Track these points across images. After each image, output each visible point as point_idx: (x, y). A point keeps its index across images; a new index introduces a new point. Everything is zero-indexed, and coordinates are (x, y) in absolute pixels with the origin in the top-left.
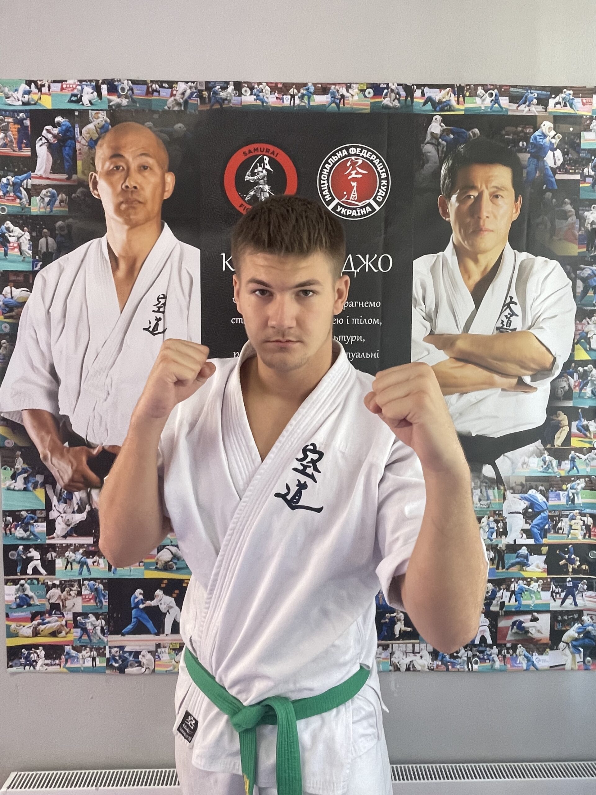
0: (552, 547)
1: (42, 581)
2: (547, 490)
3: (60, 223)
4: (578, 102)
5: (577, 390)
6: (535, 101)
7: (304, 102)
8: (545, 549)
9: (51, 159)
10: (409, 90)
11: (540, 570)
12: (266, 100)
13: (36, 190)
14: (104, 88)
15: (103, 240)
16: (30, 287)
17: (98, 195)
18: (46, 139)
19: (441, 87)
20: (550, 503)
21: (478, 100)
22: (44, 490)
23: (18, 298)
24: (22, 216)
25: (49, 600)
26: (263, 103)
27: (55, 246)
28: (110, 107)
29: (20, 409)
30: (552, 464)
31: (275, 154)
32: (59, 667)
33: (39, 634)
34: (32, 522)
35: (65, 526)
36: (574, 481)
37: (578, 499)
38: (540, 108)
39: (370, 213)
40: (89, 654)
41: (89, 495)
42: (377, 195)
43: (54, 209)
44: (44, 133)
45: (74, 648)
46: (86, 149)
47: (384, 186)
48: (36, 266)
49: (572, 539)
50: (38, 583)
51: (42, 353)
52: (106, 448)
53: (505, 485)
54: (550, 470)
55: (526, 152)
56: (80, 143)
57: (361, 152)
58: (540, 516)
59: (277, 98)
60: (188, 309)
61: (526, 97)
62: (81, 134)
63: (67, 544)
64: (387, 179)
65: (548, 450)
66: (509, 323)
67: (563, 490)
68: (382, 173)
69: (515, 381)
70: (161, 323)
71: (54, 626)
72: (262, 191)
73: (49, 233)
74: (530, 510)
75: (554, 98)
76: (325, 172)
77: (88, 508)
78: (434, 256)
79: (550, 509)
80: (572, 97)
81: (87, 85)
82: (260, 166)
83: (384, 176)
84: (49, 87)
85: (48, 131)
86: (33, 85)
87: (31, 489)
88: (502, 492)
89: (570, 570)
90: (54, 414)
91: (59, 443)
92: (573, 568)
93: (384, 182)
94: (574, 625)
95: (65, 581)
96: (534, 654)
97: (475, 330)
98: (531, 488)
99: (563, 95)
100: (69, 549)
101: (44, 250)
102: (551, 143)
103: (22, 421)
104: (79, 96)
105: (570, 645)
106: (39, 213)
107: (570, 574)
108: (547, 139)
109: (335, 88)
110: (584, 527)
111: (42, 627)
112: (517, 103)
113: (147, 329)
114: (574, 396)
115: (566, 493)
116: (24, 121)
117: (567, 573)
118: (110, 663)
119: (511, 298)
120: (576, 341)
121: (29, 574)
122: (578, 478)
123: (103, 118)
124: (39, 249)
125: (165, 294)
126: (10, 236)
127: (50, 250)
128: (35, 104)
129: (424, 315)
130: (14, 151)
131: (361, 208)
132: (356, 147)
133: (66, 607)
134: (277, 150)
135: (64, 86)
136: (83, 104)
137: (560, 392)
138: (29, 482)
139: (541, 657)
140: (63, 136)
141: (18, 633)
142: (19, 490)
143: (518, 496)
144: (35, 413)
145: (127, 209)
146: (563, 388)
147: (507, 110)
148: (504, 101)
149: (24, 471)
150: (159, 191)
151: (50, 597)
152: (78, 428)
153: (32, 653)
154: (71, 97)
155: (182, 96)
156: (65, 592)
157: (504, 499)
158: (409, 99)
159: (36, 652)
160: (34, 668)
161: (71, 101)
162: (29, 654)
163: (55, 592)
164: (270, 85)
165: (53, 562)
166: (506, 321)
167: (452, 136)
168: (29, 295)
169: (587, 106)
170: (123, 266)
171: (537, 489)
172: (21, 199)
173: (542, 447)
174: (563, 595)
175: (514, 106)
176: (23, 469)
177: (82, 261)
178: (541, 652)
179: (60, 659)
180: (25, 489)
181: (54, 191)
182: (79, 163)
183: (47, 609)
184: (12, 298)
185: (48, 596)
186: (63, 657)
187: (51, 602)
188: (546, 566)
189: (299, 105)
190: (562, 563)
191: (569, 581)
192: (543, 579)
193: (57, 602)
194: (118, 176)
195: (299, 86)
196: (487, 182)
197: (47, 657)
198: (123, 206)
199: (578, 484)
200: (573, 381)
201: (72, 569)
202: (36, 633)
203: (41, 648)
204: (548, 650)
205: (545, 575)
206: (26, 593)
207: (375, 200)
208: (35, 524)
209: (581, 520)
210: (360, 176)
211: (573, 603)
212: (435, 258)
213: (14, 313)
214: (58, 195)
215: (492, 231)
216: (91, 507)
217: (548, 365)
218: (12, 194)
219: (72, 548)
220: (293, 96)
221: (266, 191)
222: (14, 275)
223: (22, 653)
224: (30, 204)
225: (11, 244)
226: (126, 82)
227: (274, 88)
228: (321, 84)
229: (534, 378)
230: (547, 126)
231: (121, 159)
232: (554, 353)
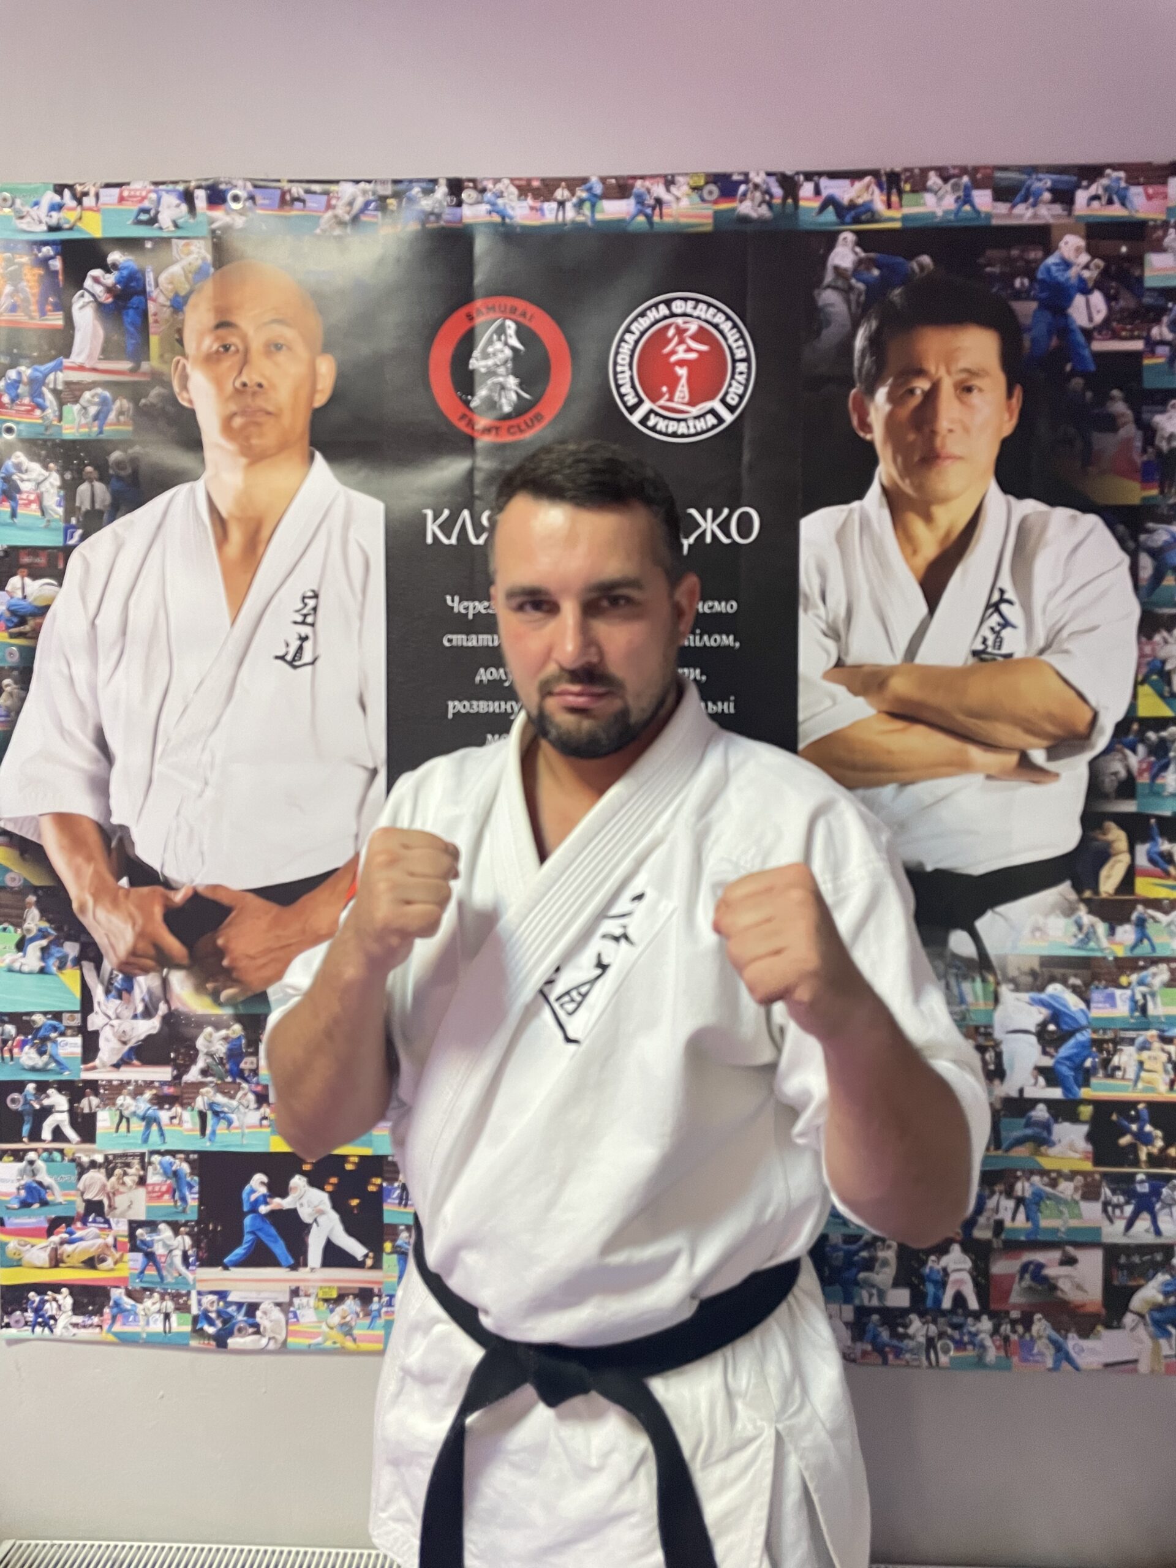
0: (1103, 1108)
1: (70, 1156)
2: (1087, 985)
3: (116, 455)
4: (1137, 194)
5: (1144, 779)
6: (1047, 196)
7: (584, 215)
8: (1086, 1111)
9: (101, 333)
10: (789, 184)
11: (1077, 1156)
12: (510, 212)
13: (72, 391)
14: (201, 197)
15: (199, 486)
16: (59, 577)
17: (190, 401)
18: (93, 295)
19: (854, 175)
20: (1095, 1013)
21: (929, 199)
22: (78, 972)
23: (35, 599)
24: (45, 441)
25: (82, 1194)
26: (503, 218)
27: (108, 499)
28: (213, 232)
29: (35, 812)
30: (1095, 932)
31: (528, 316)
32: (98, 1330)
33: (63, 1262)
34: (53, 1035)
35: (118, 1045)
36: (1144, 968)
37: (1155, 1004)
38: (1058, 209)
39: (714, 427)
40: (157, 1306)
41: (165, 982)
42: (727, 393)
43: (106, 428)
44: (88, 283)
45: (129, 1294)
46: (167, 312)
47: (741, 373)
48: (72, 537)
49: (1145, 1090)
50: (63, 1159)
51: (81, 705)
52: (200, 889)
53: (999, 972)
54: (1092, 944)
55: (1028, 298)
56: (154, 300)
57: (695, 308)
58: (1072, 1042)
59: (532, 208)
60: (361, 617)
61: (1028, 189)
62: (157, 285)
63: (122, 1081)
64: (746, 360)
65: (1087, 902)
66: (999, 642)
67: (1120, 987)
68: (738, 348)
69: (1013, 759)
70: (307, 645)
71: (93, 1245)
72: (503, 387)
73: (96, 475)
74: (1052, 1027)
75: (1087, 187)
76: (626, 349)
77: (163, 1008)
78: (843, 511)
79: (1095, 1024)
80: (1123, 184)
81: (168, 192)
82: (499, 339)
83: (740, 354)
84: (97, 196)
85: (96, 280)
86: (67, 192)
87: (54, 969)
88: (992, 988)
89: (1143, 1156)
90: (101, 821)
91: (109, 878)
92: (1149, 1155)
93: (742, 367)
94: (1154, 1275)
95: (115, 1156)
96: (1070, 1335)
97: (926, 656)
98: (1052, 979)
99: (1104, 181)
100: (125, 1091)
101: (87, 506)
102: (1081, 280)
103: (40, 836)
104: (152, 213)
105: (1147, 1317)
106: (77, 437)
107: (1143, 1165)
108: (1073, 272)
109: (643, 186)
110: (1170, 1066)
111: (68, 1248)
112: (1011, 202)
113: (282, 658)
114: (1139, 790)
115: (1128, 992)
116: (51, 262)
117: (1136, 1163)
118: (199, 1326)
119: (1002, 592)
120: (1140, 678)
121: (44, 1141)
122: (1155, 961)
123: (199, 252)
124: (77, 504)
125: (315, 588)
126: (22, 480)
127: (97, 506)
128: (71, 229)
129: (823, 626)
130: (32, 318)
131: (697, 418)
132: (685, 299)
133: (115, 1208)
134: (532, 309)
135: (126, 194)
136: (161, 228)
137: (1109, 784)
138: (50, 955)
139: (1087, 1344)
140: (123, 290)
141: (20, 1260)
142: (30, 973)
143: (1026, 996)
144: (65, 821)
145: (244, 427)
146: (1115, 774)
147: (989, 216)
148: (983, 199)
149: (42, 934)
150: (304, 394)
151: (85, 1188)
152: (146, 851)
153: (47, 1301)
154: (138, 215)
155: (348, 208)
156: (113, 1179)
157: (996, 1000)
158: (790, 201)
159: (55, 1300)
160: (51, 1331)
161: (139, 222)
162: (43, 1302)
163: (96, 1177)
164: (517, 182)
165: (92, 1117)
166: (991, 638)
167: (876, 272)
168: (57, 593)
169: (1156, 202)
170: (236, 536)
171: (1064, 982)
172: (43, 408)
173: (1073, 896)
174: (1129, 1210)
175: (1002, 208)
176: (40, 930)
177: (159, 527)
178: (1086, 1333)
179: (102, 1315)
180: (42, 971)
181: (107, 394)
182: (154, 340)
183: (78, 1213)
184: (25, 597)
185: (81, 1186)
186: (107, 1310)
187: (87, 1196)
188: (1089, 1148)
189: (573, 222)
190: (1125, 1140)
191: (1142, 1182)
192: (1084, 1174)
193: (97, 1198)
194: (228, 363)
195: (573, 184)
196: (949, 359)
197: (77, 1309)
198: (238, 422)
199: (1154, 975)
200: (1135, 760)
201: (128, 1130)
202: (56, 1261)
203: (65, 1290)
204: (1100, 1328)
205: (1088, 1166)
206: (38, 1178)
207: (723, 401)
208: (60, 1039)
209: (1163, 1050)
210: (693, 356)
211: (1152, 1229)
212: (844, 515)
213: (27, 628)
214: (114, 401)
215: (960, 458)
216: (169, 1008)
217: (1082, 727)
218: (27, 400)
220: (562, 204)
221: (510, 390)
222: (29, 554)
223: (28, 1299)
224: (60, 418)
225: (24, 496)
226: (240, 183)
227: (525, 189)
228: (616, 178)
229: (1053, 753)
230: (1071, 245)
231: (231, 330)
232: (1093, 701)
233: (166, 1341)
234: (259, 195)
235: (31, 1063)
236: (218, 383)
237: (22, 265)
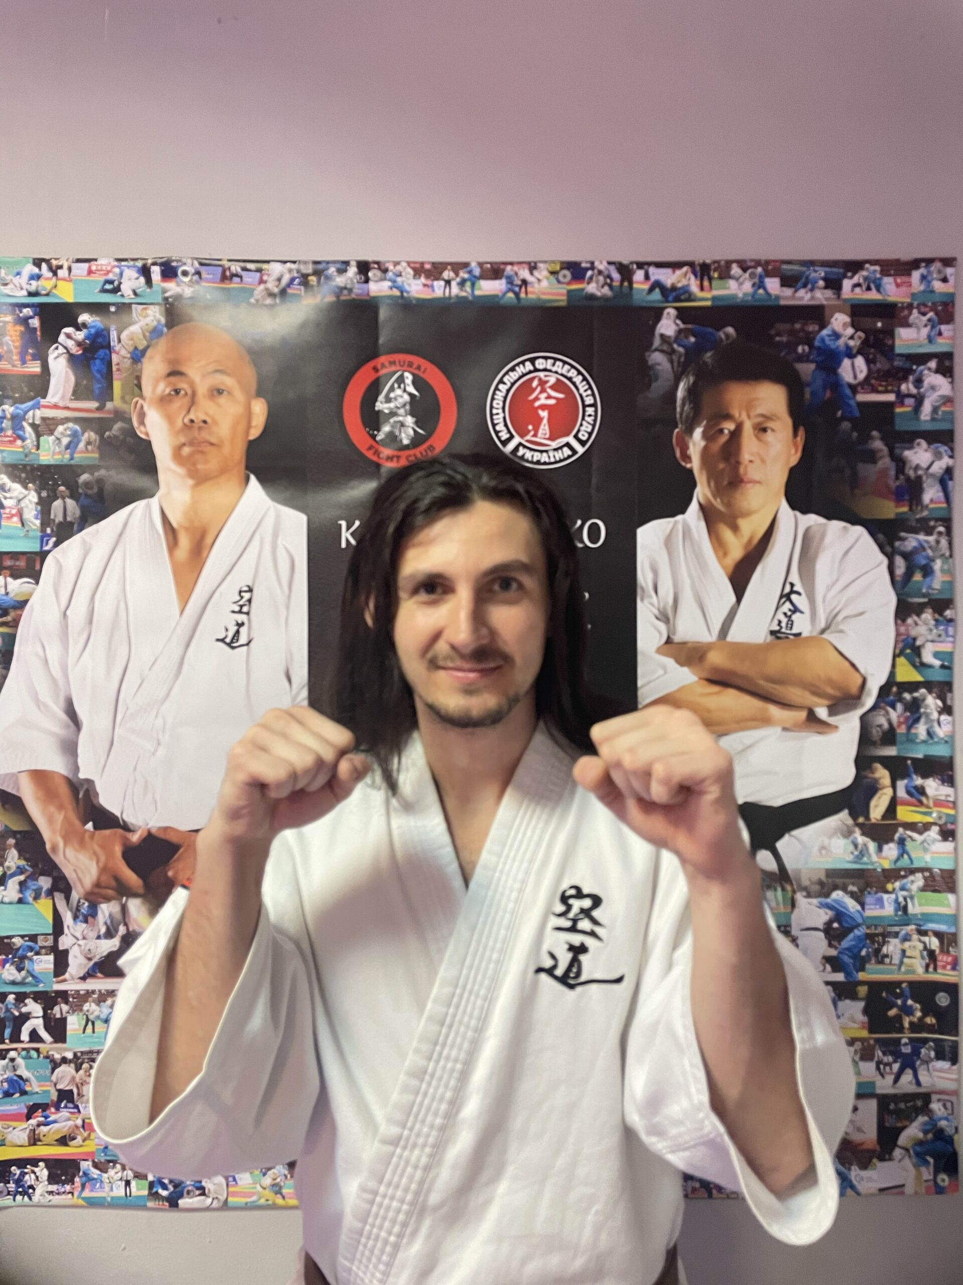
0: (875, 987)
1: (45, 1054)
2: (862, 891)
3: (85, 477)
4: (888, 283)
5: (902, 730)
6: (821, 283)
7: (466, 291)
8: (863, 990)
9: (72, 379)
10: (625, 271)
11: (856, 1026)
12: (407, 288)
13: (47, 425)
14: (156, 272)
15: (154, 502)
16: (36, 577)
17: (147, 434)
18: (65, 348)
19: (675, 266)
20: (868, 913)
21: (732, 284)
22: (51, 902)
23: (16, 595)
24: (25, 466)
25: (55, 1085)
26: (402, 292)
27: (78, 513)
28: (166, 299)
29: (15, 770)
30: (867, 849)
31: (423, 369)
32: (70, 1196)
33: (40, 1141)
34: (30, 954)
35: (84, 961)
36: (904, 877)
37: (913, 905)
38: (829, 293)
39: (569, 457)
40: (120, 1174)
41: (124, 909)
42: (579, 431)
43: (76, 455)
44: (62, 338)
45: (96, 1165)
46: (128, 363)
47: (590, 415)
48: (47, 544)
49: (907, 972)
50: (39, 1056)
51: (54, 680)
52: (154, 831)
53: (794, 883)
54: (865, 859)
55: (808, 361)
56: (117, 353)
57: (554, 365)
58: (851, 936)
59: (425, 285)
60: (288, 607)
61: (807, 278)
62: (119, 341)
63: (88, 991)
64: (594, 405)
65: (861, 826)
66: (790, 624)
67: (887, 892)
68: (587, 396)
69: (803, 715)
70: (243, 630)
71: (64, 1127)
72: (402, 425)
73: (67, 493)
74: (836, 925)
75: (851, 278)
76: (500, 396)
77: (122, 930)
78: (669, 522)
79: (869, 922)
80: (878, 276)
81: (128, 267)
82: (399, 387)
83: (589, 400)
84: (70, 269)
85: (68, 336)
86: (44, 265)
87: (30, 900)
88: (790, 894)
89: (906, 1025)
90: (70, 776)
91: (77, 823)
92: (911, 1023)
93: (590, 410)
94: (916, 1117)
95: (82, 1053)
96: (853, 1168)
97: (736, 635)
98: (835, 888)
99: (865, 273)
100: (90, 999)
101: (59, 518)
102: (848, 347)
103: (18, 789)
104: (116, 283)
105: (911, 1151)
106: (52, 462)
107: (906, 1031)
108: (841, 342)
109: (512, 270)
110: (925, 953)
111: (44, 1129)
112: (794, 287)
113: (222, 640)
114: (898, 738)
115: (893, 896)
116: (30, 321)
117: (901, 1030)
118: (155, 1190)
119: (792, 585)
120: (897, 651)
121: (23, 1042)
122: (912, 871)
123: (154, 316)
124: (52, 517)
125: (250, 584)
126: (6, 498)
127: (69, 519)
128: (47, 295)
129: (656, 612)
130: (14, 366)
131: (556, 450)
132: (546, 358)
133: (83, 1096)
134: (425, 364)
135: (94, 268)
136: (122, 296)
137: (876, 734)
138: (27, 888)
139: (865, 1174)
140: (91, 344)
141: (4, 1140)
142: (10, 903)
143: (815, 901)
144: (40, 777)
145: (191, 455)
146: (880, 726)
147: (778, 298)
148: (773, 285)
149: (20, 871)
150: (242, 428)
151: (57, 1080)
152: (108, 800)
153: (27, 1173)
154: (104, 284)
155: (277, 283)
156: (81, 1072)
157: (793, 905)
158: (626, 284)
159: (33, 1172)
160: (30, 1198)
161: (104, 291)
162: (23, 1174)
163: (66, 1070)
164: (412, 265)
165: (63, 1021)
166: (784, 620)
167: (692, 339)
168: (35, 589)
169: (904, 289)
170: (185, 542)
171: (845, 889)
172: (23, 439)
173: (850, 822)
174: (896, 1067)
175: (788, 292)
176: (18, 867)
177: (121, 535)
178: (865, 1165)
179: (73, 1184)
180: (20, 901)
181: (77, 427)
182: (117, 385)
183: (52, 1101)
184: (7, 594)
185: (54, 1078)
186: (77, 1179)
187: (60, 1087)
188: (865, 1019)
189: (457, 296)
190: (893, 1012)
191: (906, 1044)
192: (862, 1040)
193: (67, 1088)
194: (179, 404)
195: (457, 267)
196: (749, 407)
197: (52, 1179)
198: (186, 450)
199: (912, 882)
200: (895, 715)
201: (94, 1032)
202: (34, 1140)
203: (41, 1164)
204: (875, 1160)
205: (865, 1034)
206: (18, 1072)
207: (576, 437)
208: (35, 958)
209: (920, 941)
210: (552, 402)
211: (914, 1081)
212: (671, 525)
213: (9, 618)
214: (83, 434)
215: (759, 482)
216: (128, 929)
217: (854, 690)
218: (9, 433)
219: (95, 996)
220: (448, 282)
221: (408, 427)
222: (12, 558)
223: (10, 1172)
224: (38, 448)
225: (7, 511)
226: (189, 261)
227: (419, 270)
228: (491, 263)
229: (833, 710)
230: (840, 321)
231: (182, 378)
232: (862, 671)
233: (127, 1203)
234: (203, 270)
235: (11, 978)
236: (170, 419)
237: (6, 323)
